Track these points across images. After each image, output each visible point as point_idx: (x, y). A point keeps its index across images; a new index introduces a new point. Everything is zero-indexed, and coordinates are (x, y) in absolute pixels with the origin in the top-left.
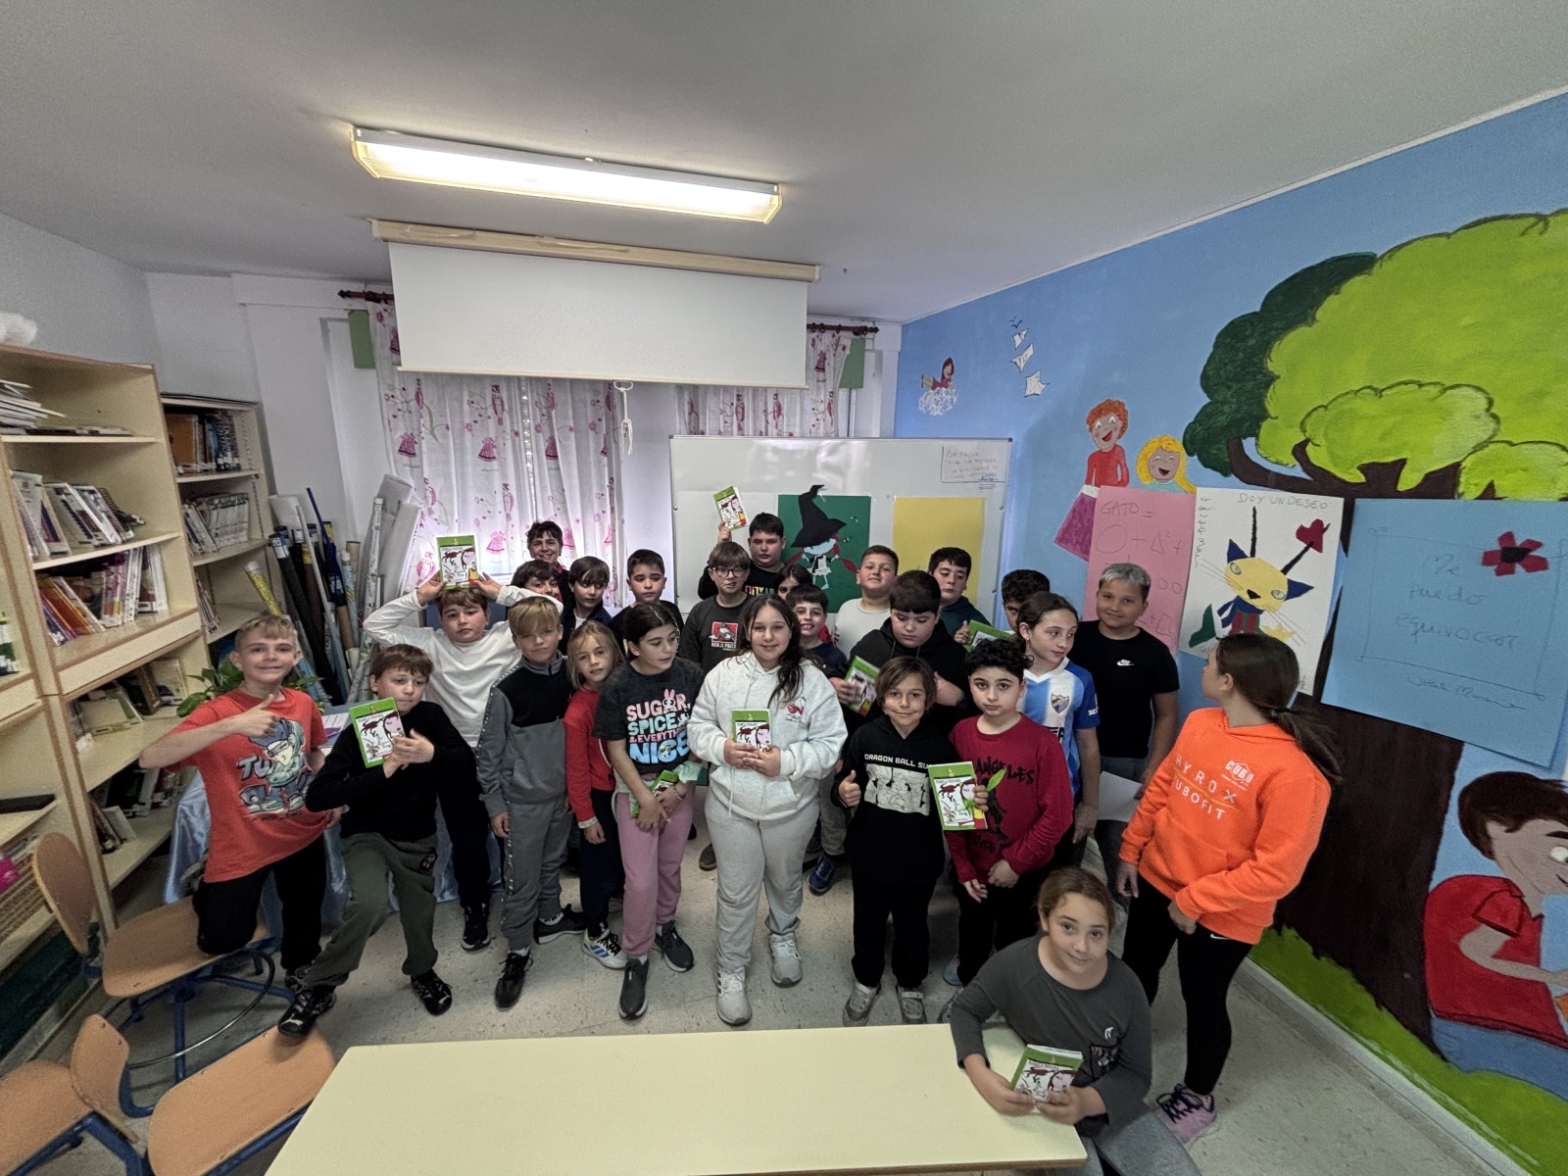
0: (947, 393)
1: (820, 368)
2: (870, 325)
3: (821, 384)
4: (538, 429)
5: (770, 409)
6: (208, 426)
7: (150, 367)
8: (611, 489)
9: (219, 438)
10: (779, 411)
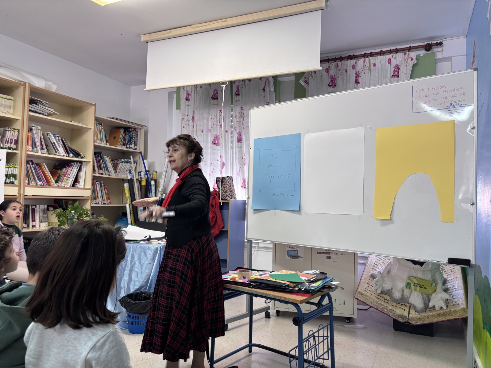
2: (436, 41)
4: (235, 129)
6: (127, 133)
7: (94, 104)
9: (130, 138)
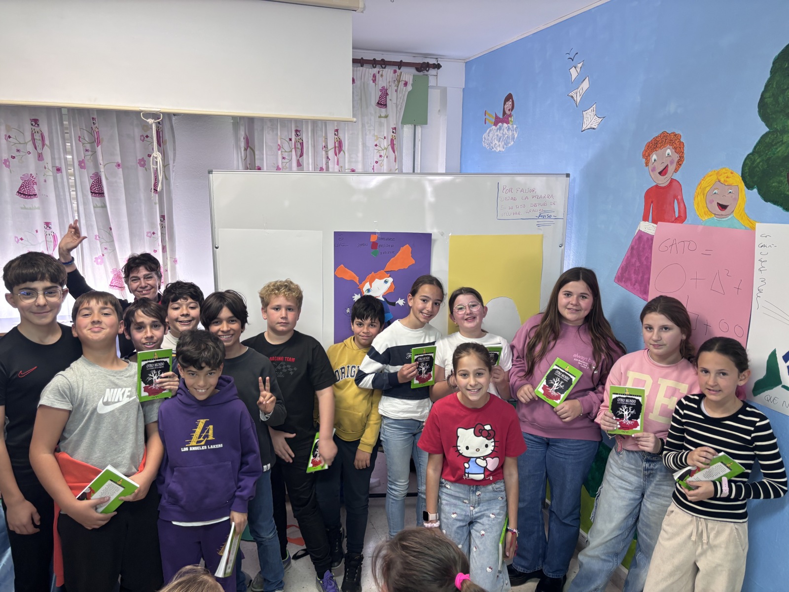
0: (509, 129)
1: (382, 104)
2: (432, 61)
3: (383, 120)
4: (82, 165)
5: (331, 145)
8: (162, 227)
10: (339, 147)
